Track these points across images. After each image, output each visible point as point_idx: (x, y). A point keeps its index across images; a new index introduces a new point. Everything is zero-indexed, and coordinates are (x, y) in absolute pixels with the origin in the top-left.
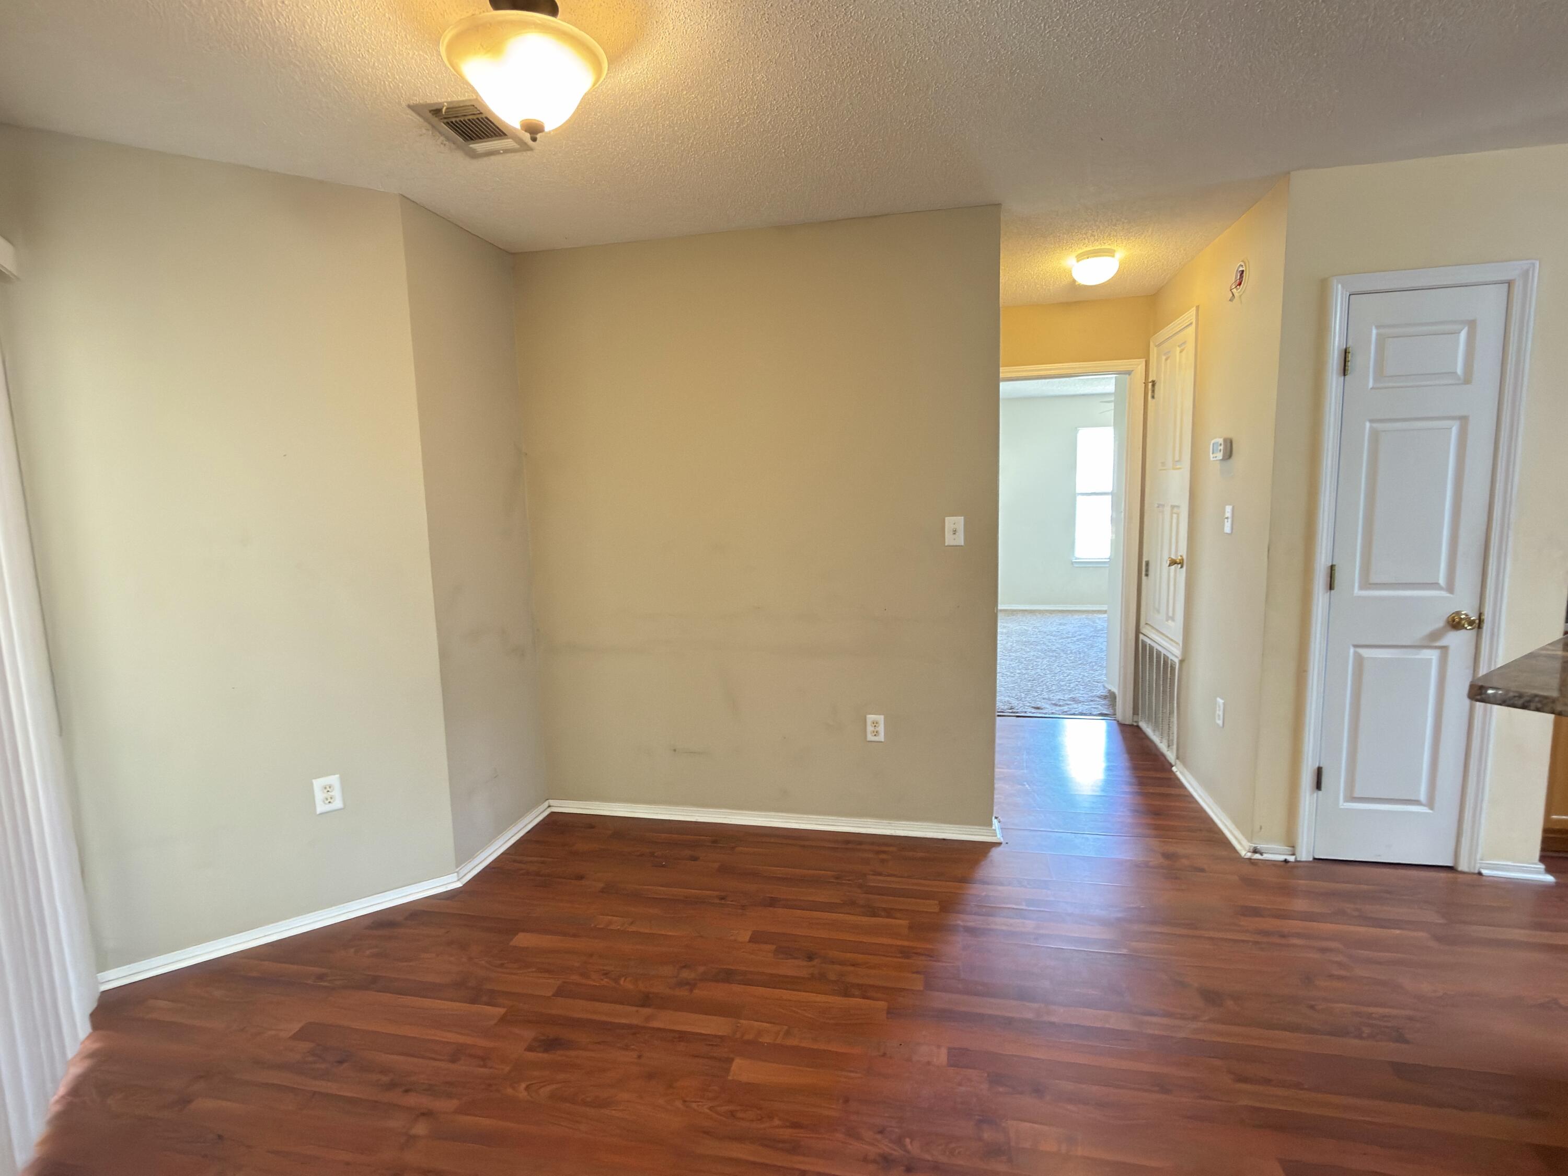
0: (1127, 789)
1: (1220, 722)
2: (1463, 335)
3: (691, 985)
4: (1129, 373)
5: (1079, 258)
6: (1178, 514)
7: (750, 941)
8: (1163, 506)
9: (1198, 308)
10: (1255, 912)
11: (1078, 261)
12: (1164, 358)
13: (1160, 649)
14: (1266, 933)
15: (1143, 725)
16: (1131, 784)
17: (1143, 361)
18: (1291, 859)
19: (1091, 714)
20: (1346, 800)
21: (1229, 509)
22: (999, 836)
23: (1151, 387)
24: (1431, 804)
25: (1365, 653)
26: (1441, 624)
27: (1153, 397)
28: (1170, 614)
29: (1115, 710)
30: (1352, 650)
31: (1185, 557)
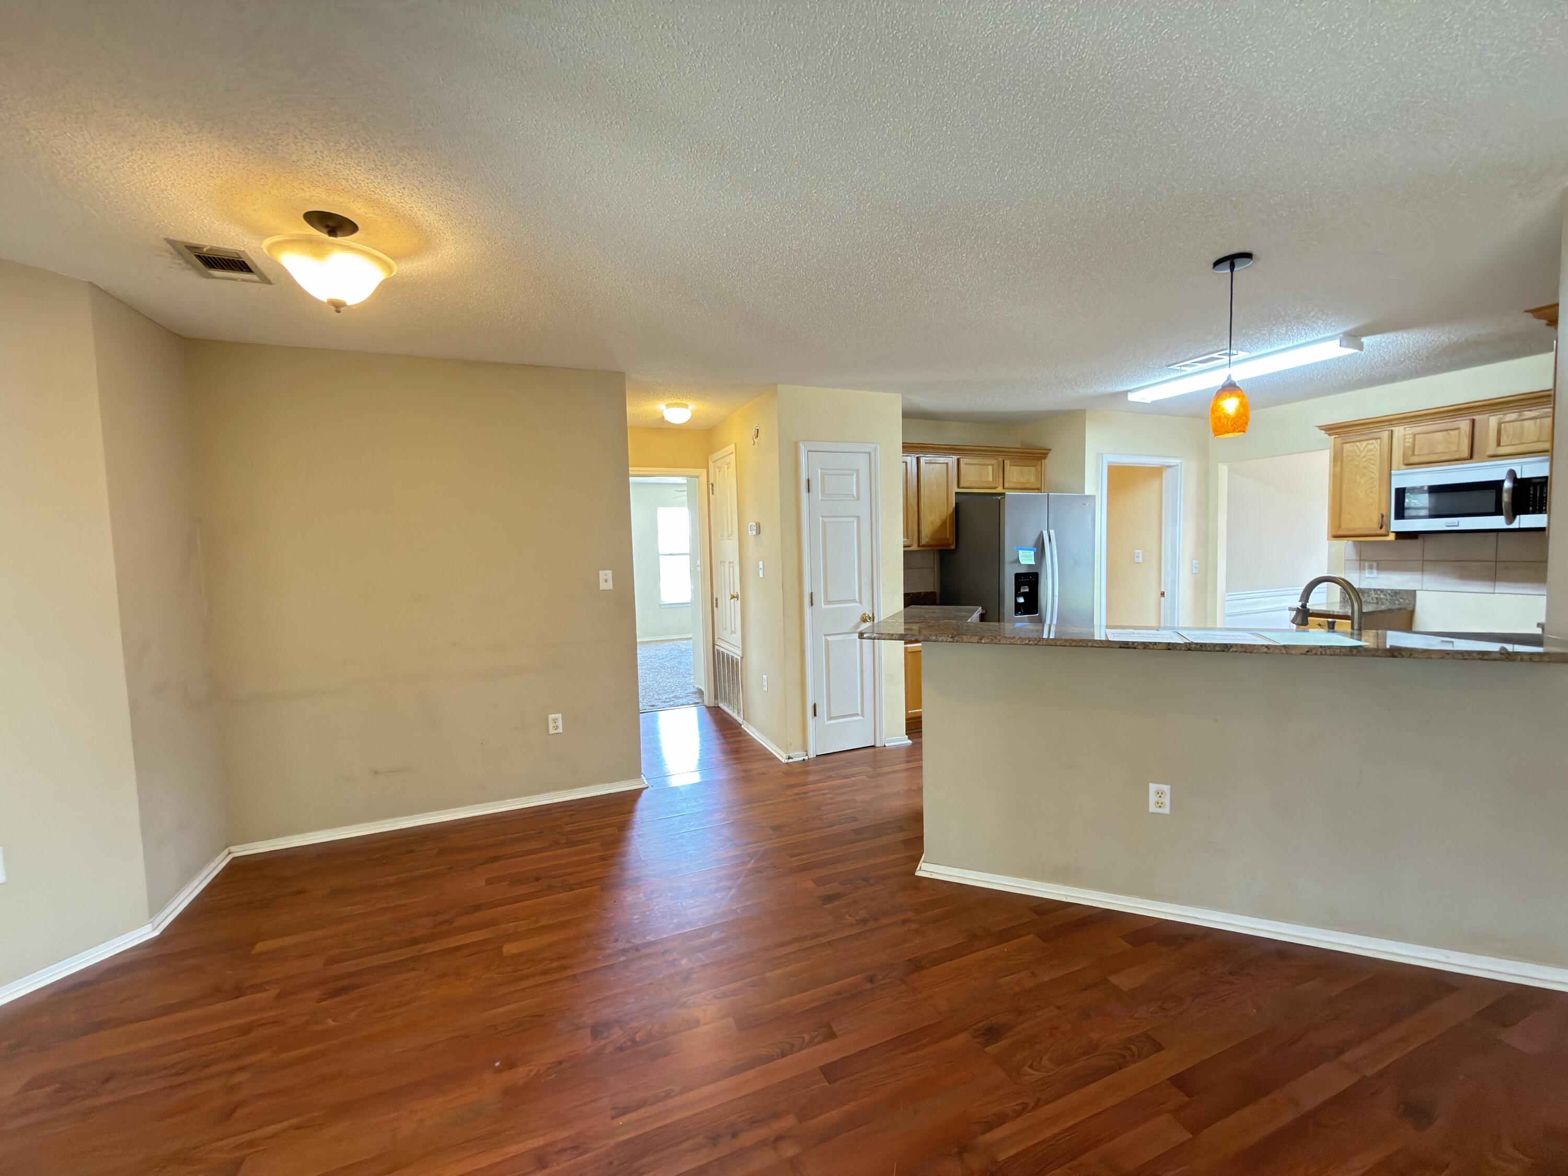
0: (718, 742)
1: (765, 689)
2: (855, 475)
3: (450, 922)
4: (697, 477)
5: (668, 406)
6: (733, 567)
7: (486, 885)
8: (724, 562)
9: (736, 444)
10: (792, 786)
11: (667, 408)
12: (718, 470)
13: (728, 652)
14: (797, 794)
15: (722, 705)
16: (718, 739)
17: (705, 470)
18: (806, 758)
19: (688, 704)
20: (828, 720)
21: (761, 563)
22: (646, 783)
23: (711, 487)
24: (863, 715)
25: (830, 638)
26: (859, 619)
27: (713, 493)
28: (733, 630)
29: (703, 700)
30: (823, 637)
31: (739, 593)
